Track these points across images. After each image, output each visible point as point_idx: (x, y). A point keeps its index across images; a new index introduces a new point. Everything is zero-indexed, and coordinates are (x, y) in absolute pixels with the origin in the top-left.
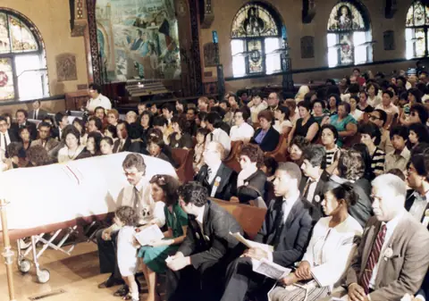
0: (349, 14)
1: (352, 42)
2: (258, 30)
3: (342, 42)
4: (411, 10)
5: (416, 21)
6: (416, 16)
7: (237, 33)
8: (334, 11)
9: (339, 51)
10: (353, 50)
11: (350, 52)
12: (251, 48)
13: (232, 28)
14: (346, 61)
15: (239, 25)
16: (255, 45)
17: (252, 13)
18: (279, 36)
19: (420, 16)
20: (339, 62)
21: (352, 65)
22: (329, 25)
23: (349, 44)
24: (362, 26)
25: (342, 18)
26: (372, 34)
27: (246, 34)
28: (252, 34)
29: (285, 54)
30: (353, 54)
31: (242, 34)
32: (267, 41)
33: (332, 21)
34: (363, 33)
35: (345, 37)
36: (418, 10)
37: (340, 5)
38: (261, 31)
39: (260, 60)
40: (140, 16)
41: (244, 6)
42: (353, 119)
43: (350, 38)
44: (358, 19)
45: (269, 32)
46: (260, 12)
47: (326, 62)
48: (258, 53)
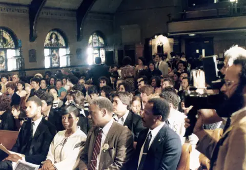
0: (57, 38)
1: (58, 53)
2: (2, 44)
3: (53, 54)
4: (91, 38)
5: (94, 44)
6: (94, 41)
8: (48, 35)
9: (51, 59)
10: (59, 59)
11: (57, 60)
14: (55, 65)
16: (1, 53)
18: (16, 48)
19: (96, 41)
20: (51, 65)
21: (58, 67)
22: (45, 44)
23: (57, 55)
24: (64, 45)
25: (53, 40)
26: (70, 50)
29: (20, 59)
30: (59, 61)
32: (8, 51)
33: (47, 42)
34: (64, 49)
35: (54, 51)
36: (95, 38)
37: (51, 32)
38: (4, 45)
39: (4, 63)
42: (65, 90)
44: (62, 41)
45: (9, 46)
46: (4, 33)
47: (44, 65)
48: (3, 58)
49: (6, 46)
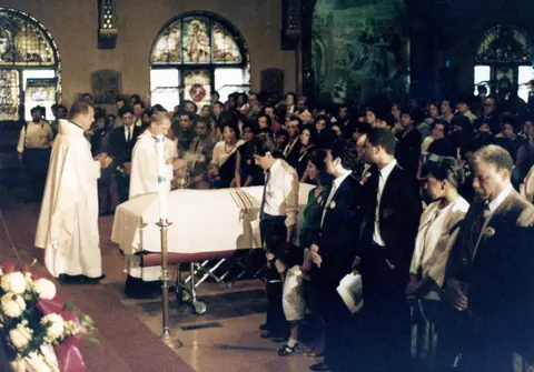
2: (510, 54)
7: (483, 57)
12: (500, 76)
13: (477, 50)
15: (486, 47)
16: (505, 73)
17: (505, 34)
27: (496, 59)
32: (522, 69)
38: (514, 57)
40: (367, 29)
41: (495, 25)
48: (509, 83)
49: (518, 57)
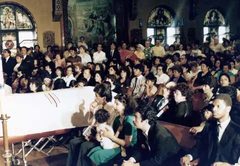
2: (163, 22)
3: (212, 32)
7: (150, 24)
8: (208, 13)
12: (159, 33)
13: (148, 21)
15: (152, 19)
16: (161, 31)
17: (160, 13)
18: (176, 27)
22: (204, 22)
23: (216, 33)
24: (224, 23)
25: (212, 18)
26: (230, 28)
27: (156, 25)
28: (160, 24)
31: (153, 25)
32: (168, 29)
33: (207, 20)
34: (224, 27)
35: (214, 29)
37: (211, 10)
38: (165, 24)
39: (164, 40)
40: (93, 12)
41: (155, 8)
43: (217, 30)
44: (222, 19)
45: (169, 24)
46: (165, 12)
48: (163, 36)
49: (166, 24)
